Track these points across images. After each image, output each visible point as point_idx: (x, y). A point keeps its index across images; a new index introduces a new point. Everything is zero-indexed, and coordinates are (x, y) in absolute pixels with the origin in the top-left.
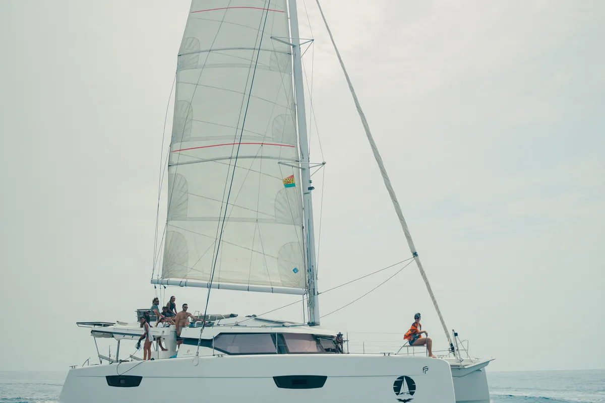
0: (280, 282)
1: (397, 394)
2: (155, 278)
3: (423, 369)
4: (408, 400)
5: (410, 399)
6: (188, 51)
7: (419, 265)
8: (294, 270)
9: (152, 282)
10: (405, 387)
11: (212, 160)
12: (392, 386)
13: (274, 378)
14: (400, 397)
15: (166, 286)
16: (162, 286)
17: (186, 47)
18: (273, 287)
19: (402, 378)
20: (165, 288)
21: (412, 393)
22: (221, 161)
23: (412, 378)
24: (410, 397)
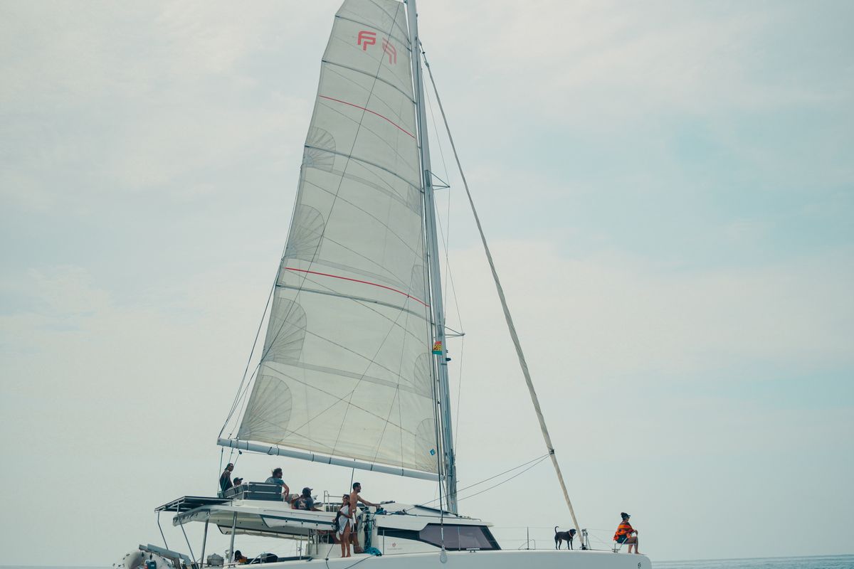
0: (414, 464)
2: (224, 437)
3: (638, 565)
6: (319, 145)
7: (555, 462)
8: (431, 452)
9: (220, 442)
11: (351, 298)
15: (241, 450)
16: (236, 451)
17: (317, 139)
18: (404, 469)
20: (241, 453)
22: (362, 302)
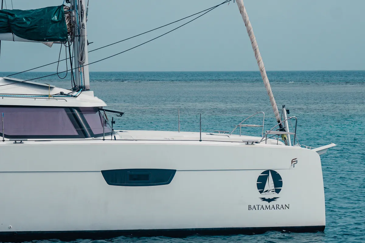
1: (261, 192)
3: (292, 162)
4: (274, 199)
5: (275, 198)
10: (270, 184)
12: (255, 182)
13: (104, 172)
14: (264, 195)
19: (267, 172)
21: (278, 191)
23: (278, 172)
24: (275, 195)
